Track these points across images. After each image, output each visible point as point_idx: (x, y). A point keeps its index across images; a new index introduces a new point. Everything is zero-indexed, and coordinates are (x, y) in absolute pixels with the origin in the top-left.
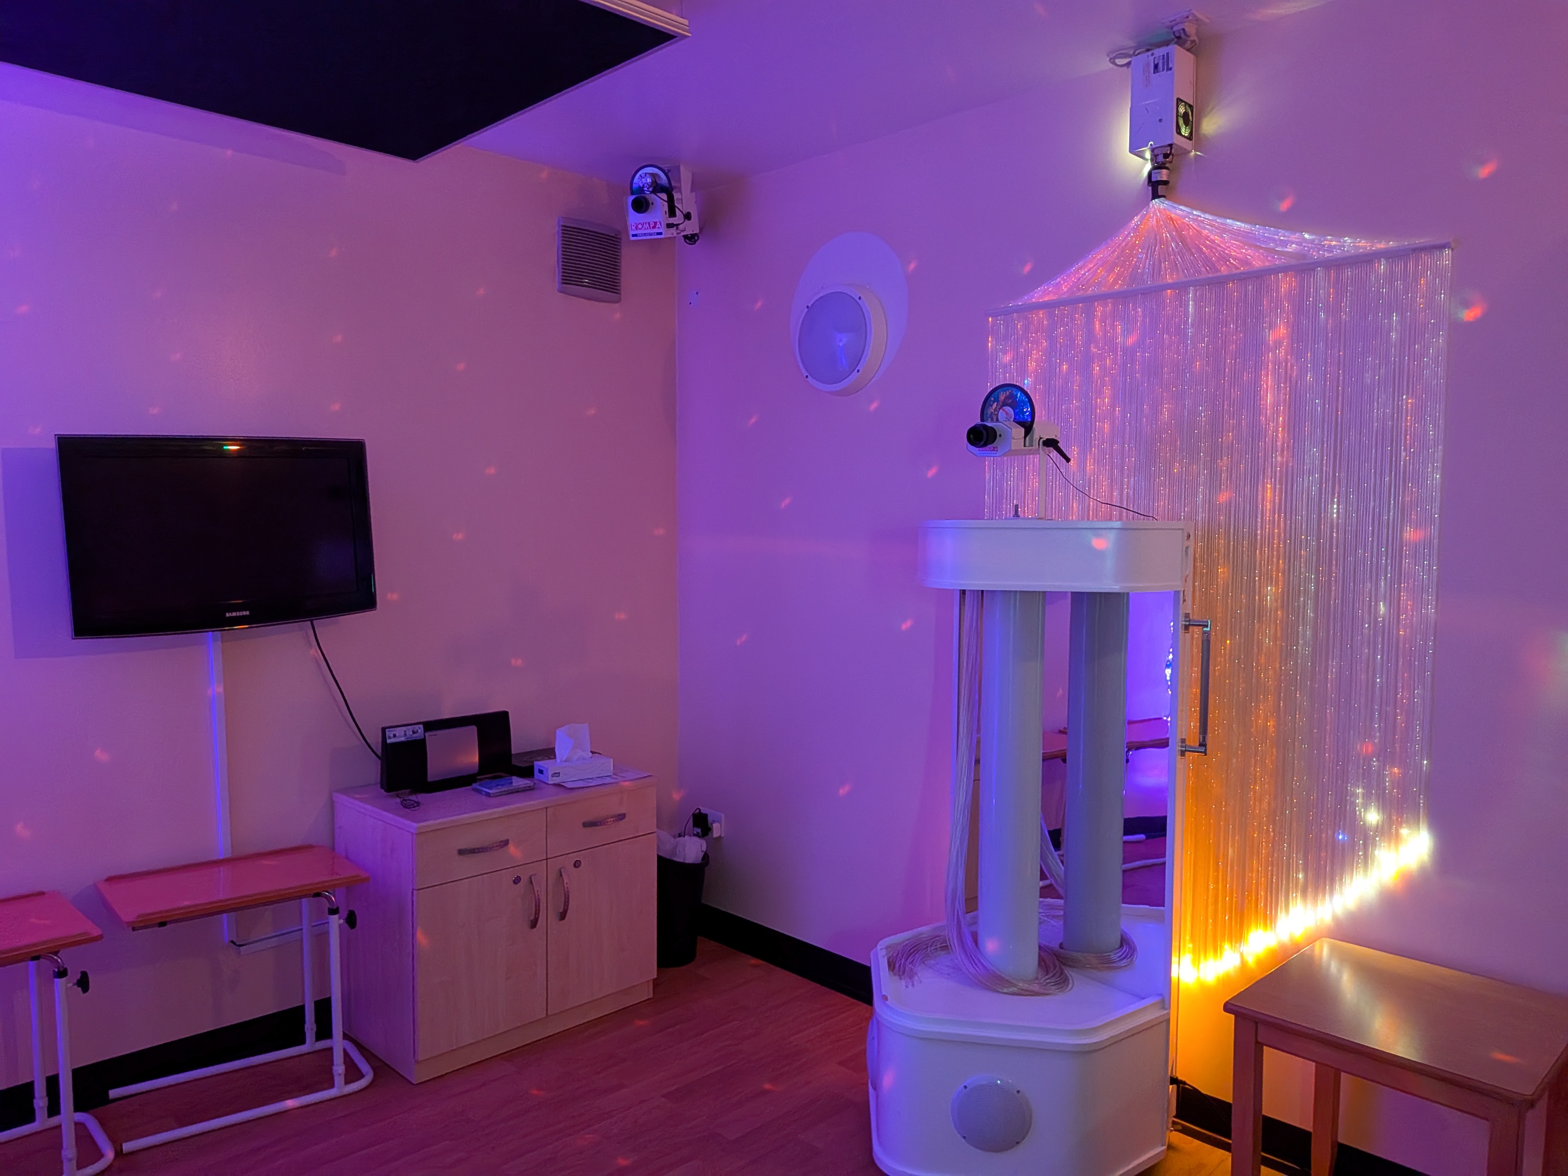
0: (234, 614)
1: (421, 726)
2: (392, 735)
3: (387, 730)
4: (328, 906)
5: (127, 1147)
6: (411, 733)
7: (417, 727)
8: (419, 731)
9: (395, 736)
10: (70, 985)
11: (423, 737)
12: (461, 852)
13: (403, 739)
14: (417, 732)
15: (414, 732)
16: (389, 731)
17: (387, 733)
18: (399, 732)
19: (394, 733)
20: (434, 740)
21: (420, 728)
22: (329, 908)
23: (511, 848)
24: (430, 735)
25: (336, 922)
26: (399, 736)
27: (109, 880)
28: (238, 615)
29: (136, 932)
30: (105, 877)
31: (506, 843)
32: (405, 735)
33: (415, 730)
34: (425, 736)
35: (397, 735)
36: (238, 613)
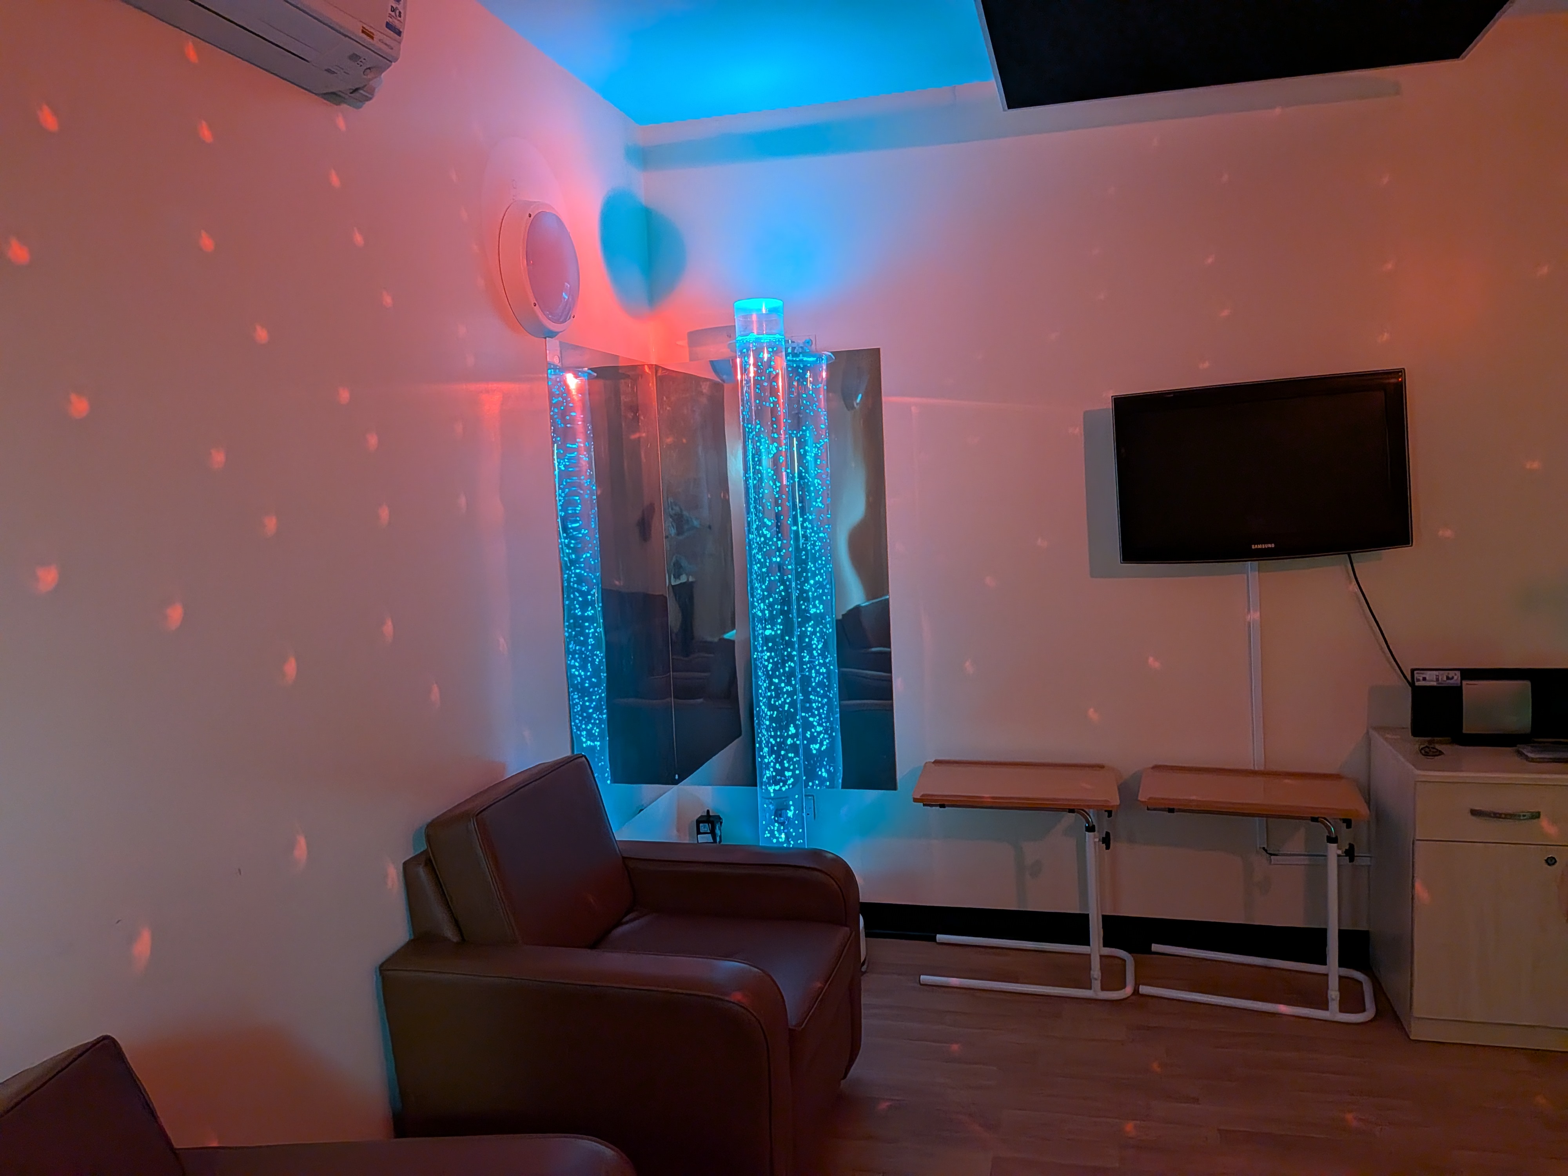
0: (1260, 546)
1: (1458, 673)
2: (1421, 678)
3: (1415, 672)
4: (1327, 834)
5: (1144, 989)
6: (1445, 679)
7: (1451, 674)
8: (1455, 677)
9: (1424, 679)
10: (1097, 840)
11: (1459, 685)
12: (1474, 812)
13: (1435, 684)
14: (1453, 678)
15: (1448, 678)
16: (1417, 673)
17: (1416, 675)
18: (1428, 675)
19: (1424, 676)
20: (1472, 690)
21: (1456, 675)
22: (1327, 836)
23: (1544, 822)
24: (1467, 684)
25: (1333, 850)
26: (1430, 679)
27: (1156, 767)
28: (1264, 547)
29: (1149, 811)
30: (1151, 766)
31: (1536, 816)
32: (1437, 680)
33: (1450, 676)
34: (1461, 683)
35: (1427, 678)
36: (1263, 545)
